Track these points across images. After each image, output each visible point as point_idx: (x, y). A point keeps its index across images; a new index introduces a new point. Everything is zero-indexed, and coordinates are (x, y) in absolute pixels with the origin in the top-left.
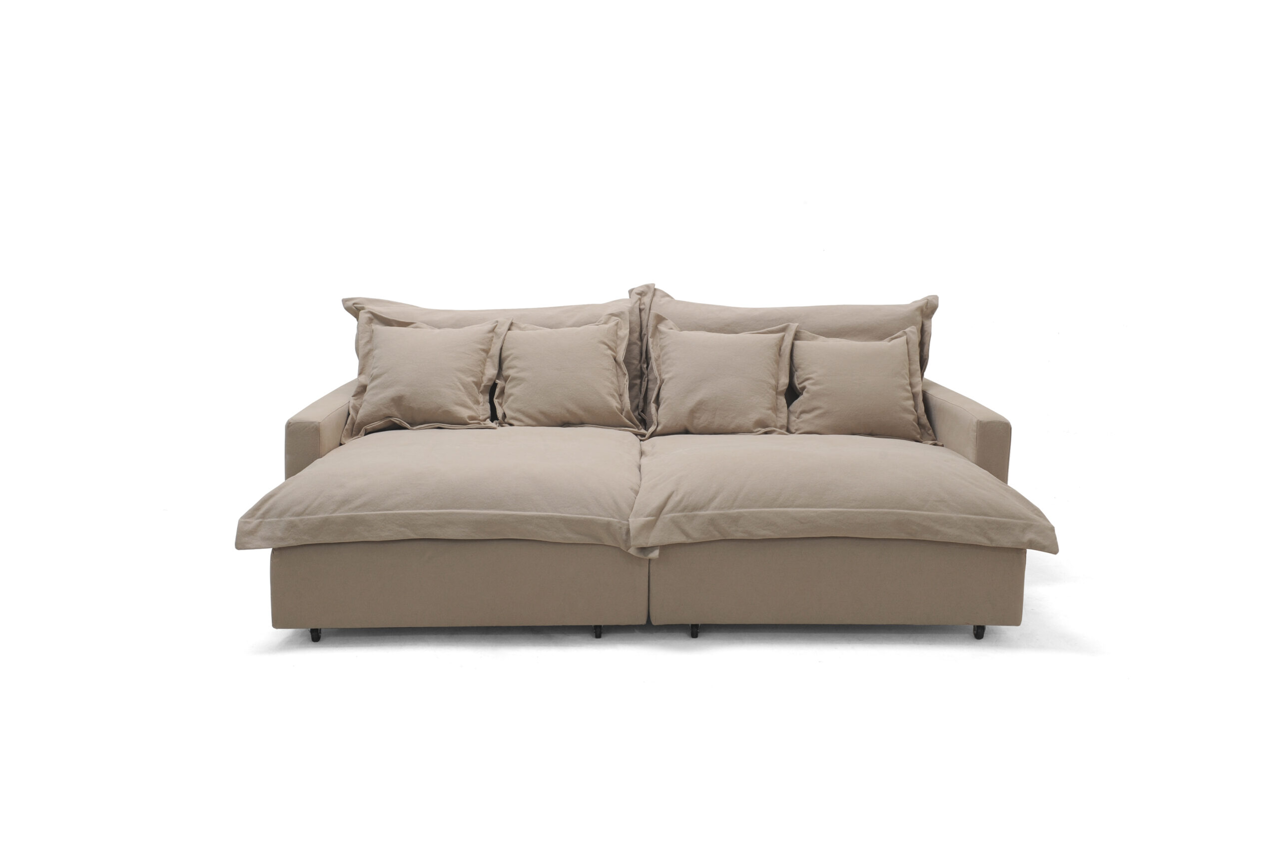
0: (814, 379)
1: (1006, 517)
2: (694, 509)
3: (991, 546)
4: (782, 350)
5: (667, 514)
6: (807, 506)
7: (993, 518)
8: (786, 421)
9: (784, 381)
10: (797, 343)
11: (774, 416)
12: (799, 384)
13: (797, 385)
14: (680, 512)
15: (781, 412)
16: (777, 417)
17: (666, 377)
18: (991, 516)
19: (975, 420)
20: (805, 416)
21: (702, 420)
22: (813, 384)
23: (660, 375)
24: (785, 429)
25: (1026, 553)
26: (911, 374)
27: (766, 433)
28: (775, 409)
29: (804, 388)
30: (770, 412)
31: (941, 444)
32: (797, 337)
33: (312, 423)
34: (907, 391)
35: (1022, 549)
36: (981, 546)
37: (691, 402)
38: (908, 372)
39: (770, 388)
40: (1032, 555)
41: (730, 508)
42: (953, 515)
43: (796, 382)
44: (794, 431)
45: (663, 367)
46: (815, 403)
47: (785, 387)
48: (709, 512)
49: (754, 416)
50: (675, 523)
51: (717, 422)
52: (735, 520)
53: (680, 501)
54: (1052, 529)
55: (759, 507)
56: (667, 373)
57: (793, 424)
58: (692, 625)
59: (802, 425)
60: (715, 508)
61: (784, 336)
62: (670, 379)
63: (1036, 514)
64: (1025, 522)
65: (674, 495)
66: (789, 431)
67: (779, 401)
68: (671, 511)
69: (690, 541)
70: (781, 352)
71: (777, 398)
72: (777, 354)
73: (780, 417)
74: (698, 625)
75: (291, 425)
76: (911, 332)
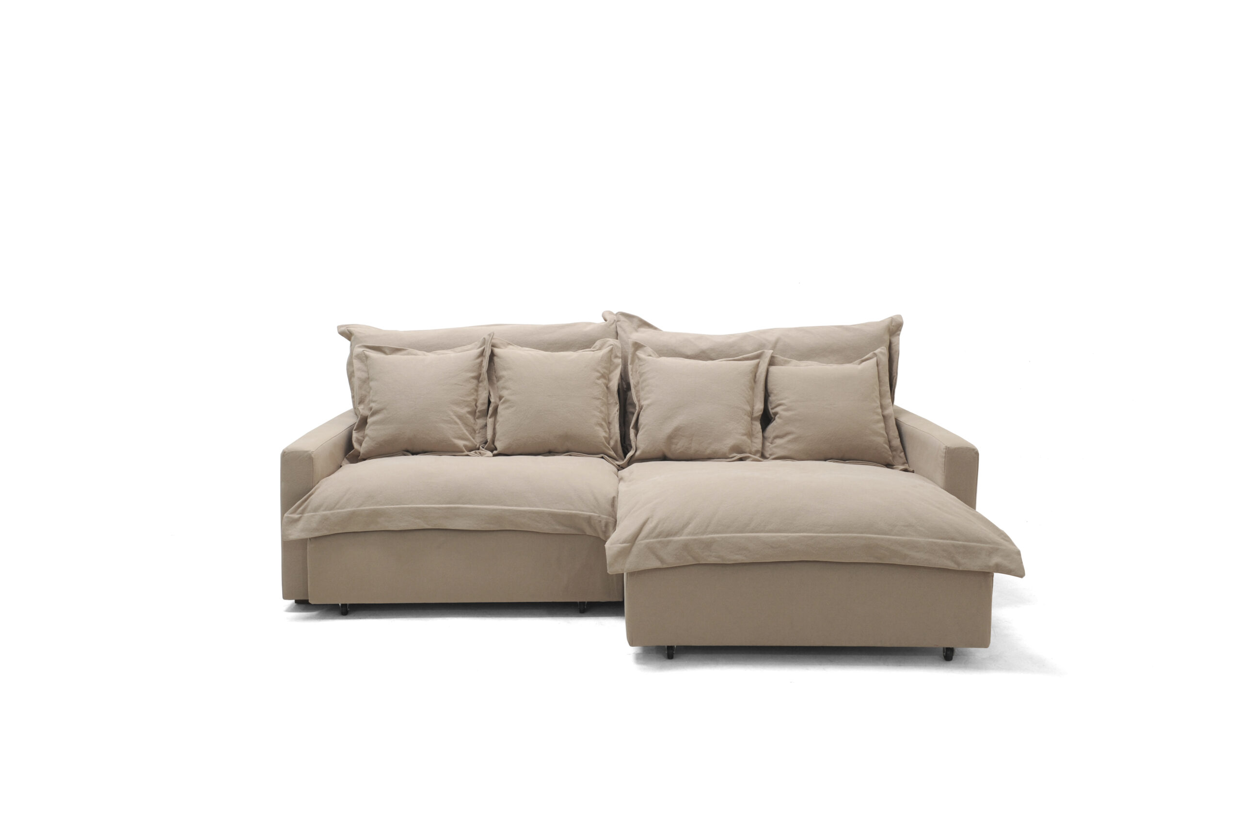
0: (786, 405)
1: (973, 541)
2: (669, 535)
3: (958, 569)
4: (757, 377)
5: (642, 540)
6: (779, 531)
7: (960, 543)
8: (760, 446)
9: (759, 406)
10: (773, 369)
11: (749, 441)
12: (772, 409)
13: (770, 410)
14: (654, 538)
15: (756, 437)
16: (752, 442)
17: (644, 403)
18: (958, 541)
19: (944, 446)
20: (779, 441)
21: (680, 446)
22: (786, 410)
23: (639, 401)
24: (759, 455)
25: (993, 576)
26: (881, 396)
27: (741, 459)
28: (750, 435)
29: (776, 414)
30: (745, 438)
31: (912, 470)
32: (772, 362)
33: (307, 452)
34: (878, 414)
35: (989, 573)
36: (949, 569)
37: (668, 429)
38: (878, 395)
39: (745, 414)
40: (999, 579)
41: (703, 533)
42: (922, 540)
43: (770, 408)
44: (768, 456)
45: (642, 394)
46: (788, 428)
47: (761, 413)
48: (682, 538)
49: (730, 442)
50: (651, 549)
51: (694, 447)
52: (708, 545)
53: (655, 528)
54: (1018, 553)
55: (731, 532)
56: (645, 399)
57: (767, 449)
58: (668, 647)
59: (775, 450)
60: (689, 534)
61: (759, 363)
62: (649, 405)
63: (1003, 539)
64: (991, 546)
65: (649, 522)
66: (763, 457)
67: (754, 426)
68: (646, 537)
69: (665, 566)
70: (757, 379)
71: (752, 424)
72: (752, 381)
73: (755, 443)
74: (674, 646)
75: (286, 454)
76: (881, 353)
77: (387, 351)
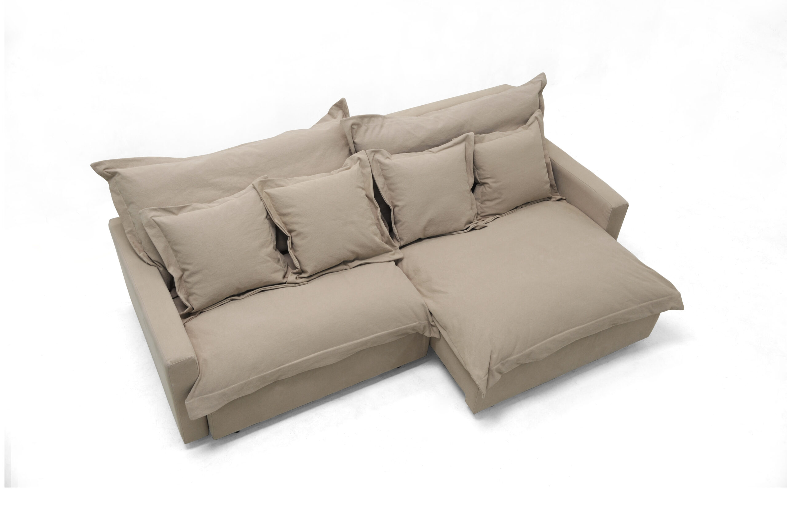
0: (494, 179)
2: (506, 358)
4: (467, 158)
5: (492, 368)
10: (476, 148)
12: (481, 179)
14: (499, 363)
17: (398, 204)
20: (488, 203)
21: (430, 232)
22: (494, 182)
29: (485, 183)
31: (565, 199)
33: (190, 358)
37: (423, 222)
41: (525, 349)
43: (478, 178)
46: (496, 195)
47: (473, 185)
48: (514, 357)
49: (464, 220)
50: (497, 370)
51: (441, 230)
52: (529, 355)
53: (498, 357)
56: (399, 200)
57: (479, 208)
60: (517, 353)
61: (466, 146)
62: (404, 206)
64: (668, 297)
68: (494, 365)
72: (466, 163)
77: (174, 211)
